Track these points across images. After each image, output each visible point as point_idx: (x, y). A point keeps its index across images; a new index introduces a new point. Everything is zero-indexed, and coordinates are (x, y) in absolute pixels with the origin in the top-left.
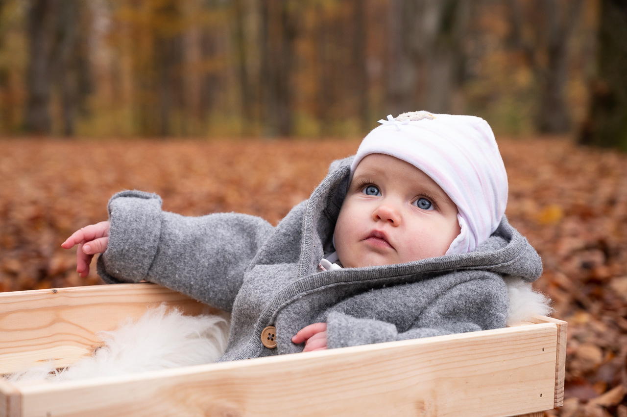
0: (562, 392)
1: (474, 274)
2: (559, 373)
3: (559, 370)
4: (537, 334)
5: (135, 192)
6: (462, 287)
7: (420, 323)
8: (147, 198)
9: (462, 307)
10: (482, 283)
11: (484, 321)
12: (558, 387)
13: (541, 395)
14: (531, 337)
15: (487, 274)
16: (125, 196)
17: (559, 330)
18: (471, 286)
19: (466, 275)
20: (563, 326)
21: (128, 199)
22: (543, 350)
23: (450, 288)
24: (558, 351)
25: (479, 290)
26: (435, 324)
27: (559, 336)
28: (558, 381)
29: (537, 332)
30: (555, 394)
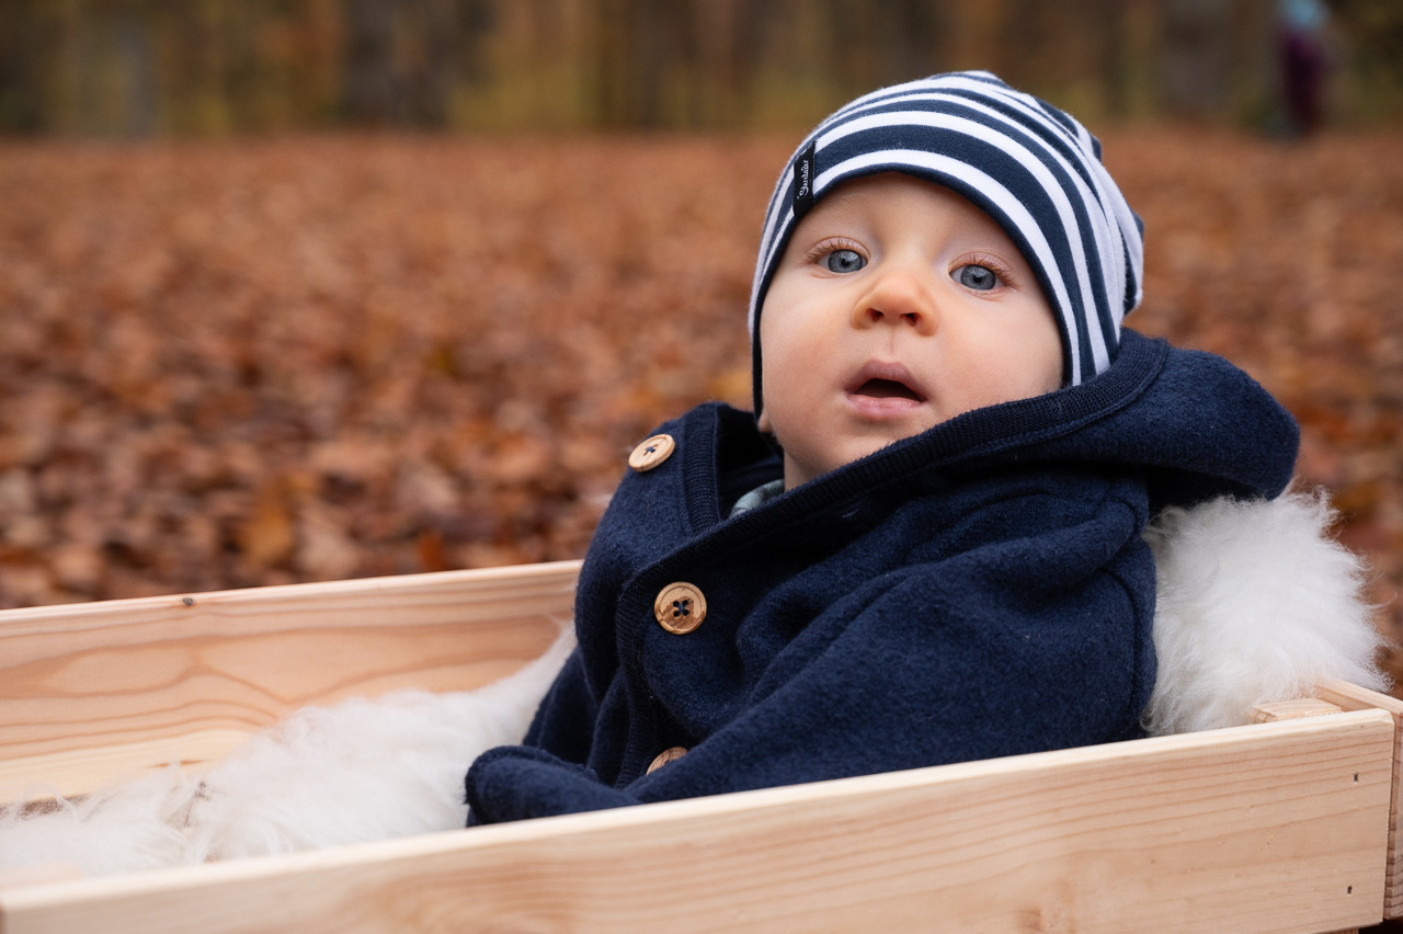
3: (1398, 826)
4: (1339, 739)
14: (1325, 747)
22: (1356, 778)
24: (1395, 779)
27: (1396, 744)
29: (1341, 735)
30: (1388, 884)
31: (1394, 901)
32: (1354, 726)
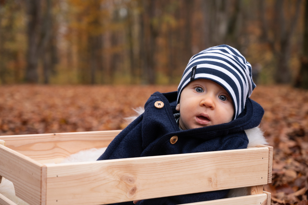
0: (271, 177)
2: (269, 169)
3: (270, 167)
4: (260, 151)
12: (269, 175)
13: (262, 178)
14: (258, 153)
17: (269, 150)
20: (271, 148)
22: (263, 159)
24: (269, 159)
27: (269, 153)
28: (269, 172)
30: (268, 177)
31: (269, 180)
32: (262, 149)
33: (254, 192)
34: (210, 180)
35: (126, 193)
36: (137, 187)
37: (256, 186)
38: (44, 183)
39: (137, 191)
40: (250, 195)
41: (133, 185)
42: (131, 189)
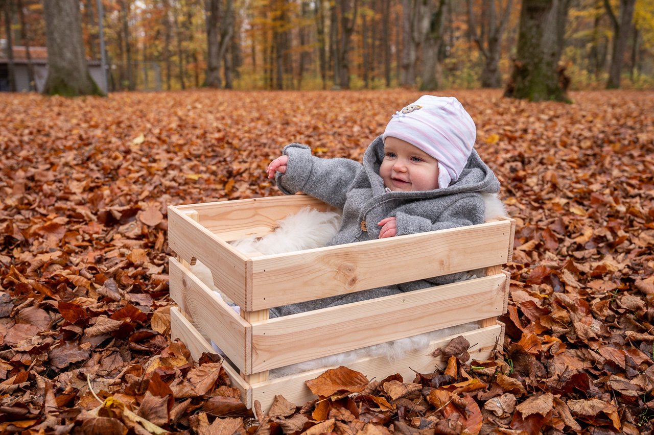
0: (511, 255)
1: (468, 194)
2: (510, 245)
5: (298, 144)
6: (461, 201)
7: (440, 220)
8: (304, 148)
9: (461, 211)
10: (472, 199)
11: (472, 219)
12: (509, 252)
13: (501, 256)
14: (498, 228)
15: (475, 194)
16: (293, 146)
17: (512, 224)
18: (467, 200)
19: (464, 195)
20: (514, 222)
21: (295, 148)
22: (503, 234)
23: (456, 201)
24: (510, 234)
25: (470, 203)
26: (447, 220)
27: (511, 227)
28: (510, 249)
29: (502, 225)
30: (508, 256)
31: (509, 259)
32: (504, 223)
33: (491, 273)
34: (442, 263)
35: (345, 284)
36: (358, 277)
37: (494, 266)
38: (249, 280)
39: (357, 282)
40: (487, 276)
41: (352, 275)
42: (350, 279)
